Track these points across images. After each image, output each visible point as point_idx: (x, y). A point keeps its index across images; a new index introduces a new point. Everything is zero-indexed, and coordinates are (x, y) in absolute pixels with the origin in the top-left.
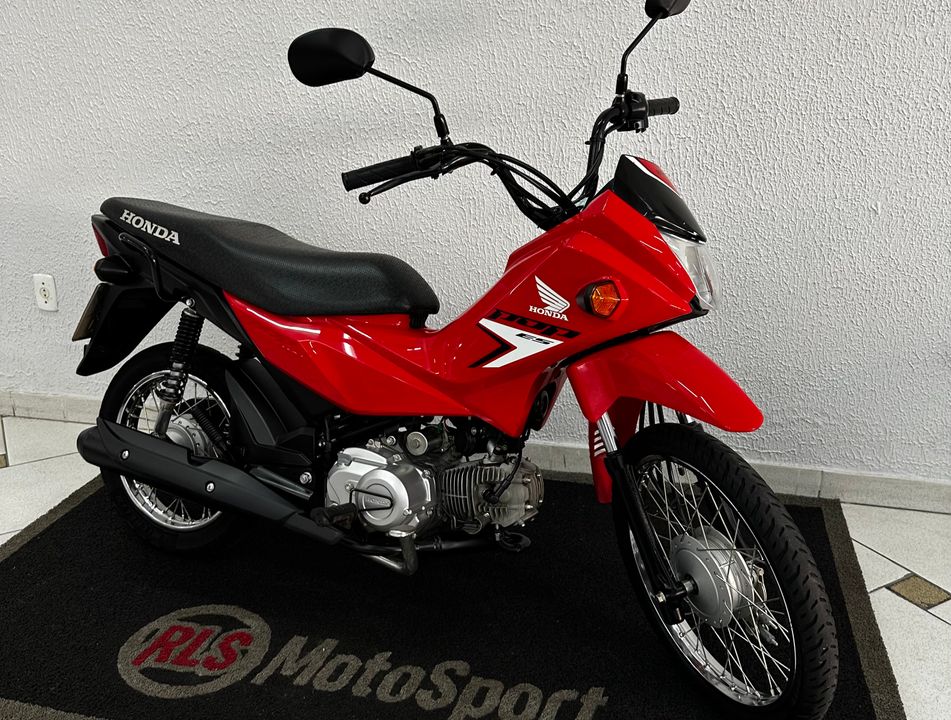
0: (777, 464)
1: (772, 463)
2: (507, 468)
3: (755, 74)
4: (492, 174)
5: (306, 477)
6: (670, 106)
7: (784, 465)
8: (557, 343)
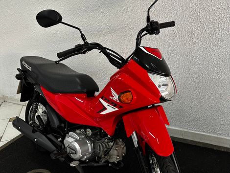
0: (223, 137)
1: (221, 137)
2: (111, 144)
3: (211, 9)
4: (100, 52)
5: (60, 139)
6: (172, 24)
7: (225, 138)
8: (117, 109)
